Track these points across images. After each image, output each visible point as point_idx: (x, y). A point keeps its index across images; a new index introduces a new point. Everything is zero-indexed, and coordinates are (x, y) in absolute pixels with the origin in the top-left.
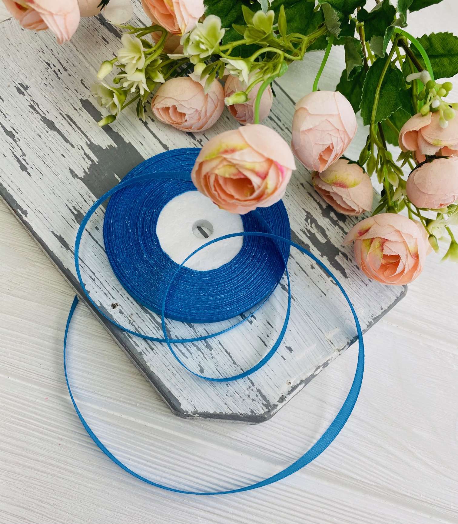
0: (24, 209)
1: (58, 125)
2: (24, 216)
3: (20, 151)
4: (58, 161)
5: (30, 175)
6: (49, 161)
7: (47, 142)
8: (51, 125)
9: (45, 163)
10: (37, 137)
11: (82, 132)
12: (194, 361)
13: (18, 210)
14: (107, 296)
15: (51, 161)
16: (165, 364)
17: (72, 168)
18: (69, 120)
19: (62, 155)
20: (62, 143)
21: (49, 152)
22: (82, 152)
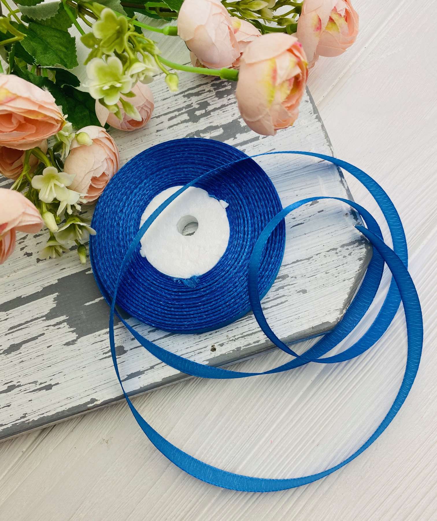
0: (89, 400)
1: (17, 342)
2: (96, 403)
3: (31, 385)
4: (52, 353)
5: (58, 384)
6: (50, 361)
7: (30, 357)
8: (14, 348)
9: (50, 366)
10: (22, 365)
11: (32, 321)
12: (292, 295)
13: (88, 406)
14: (201, 352)
15: (50, 359)
16: (286, 322)
17: (64, 343)
18: (15, 329)
19: (48, 347)
20: (36, 343)
21: (41, 358)
22: (52, 327)
